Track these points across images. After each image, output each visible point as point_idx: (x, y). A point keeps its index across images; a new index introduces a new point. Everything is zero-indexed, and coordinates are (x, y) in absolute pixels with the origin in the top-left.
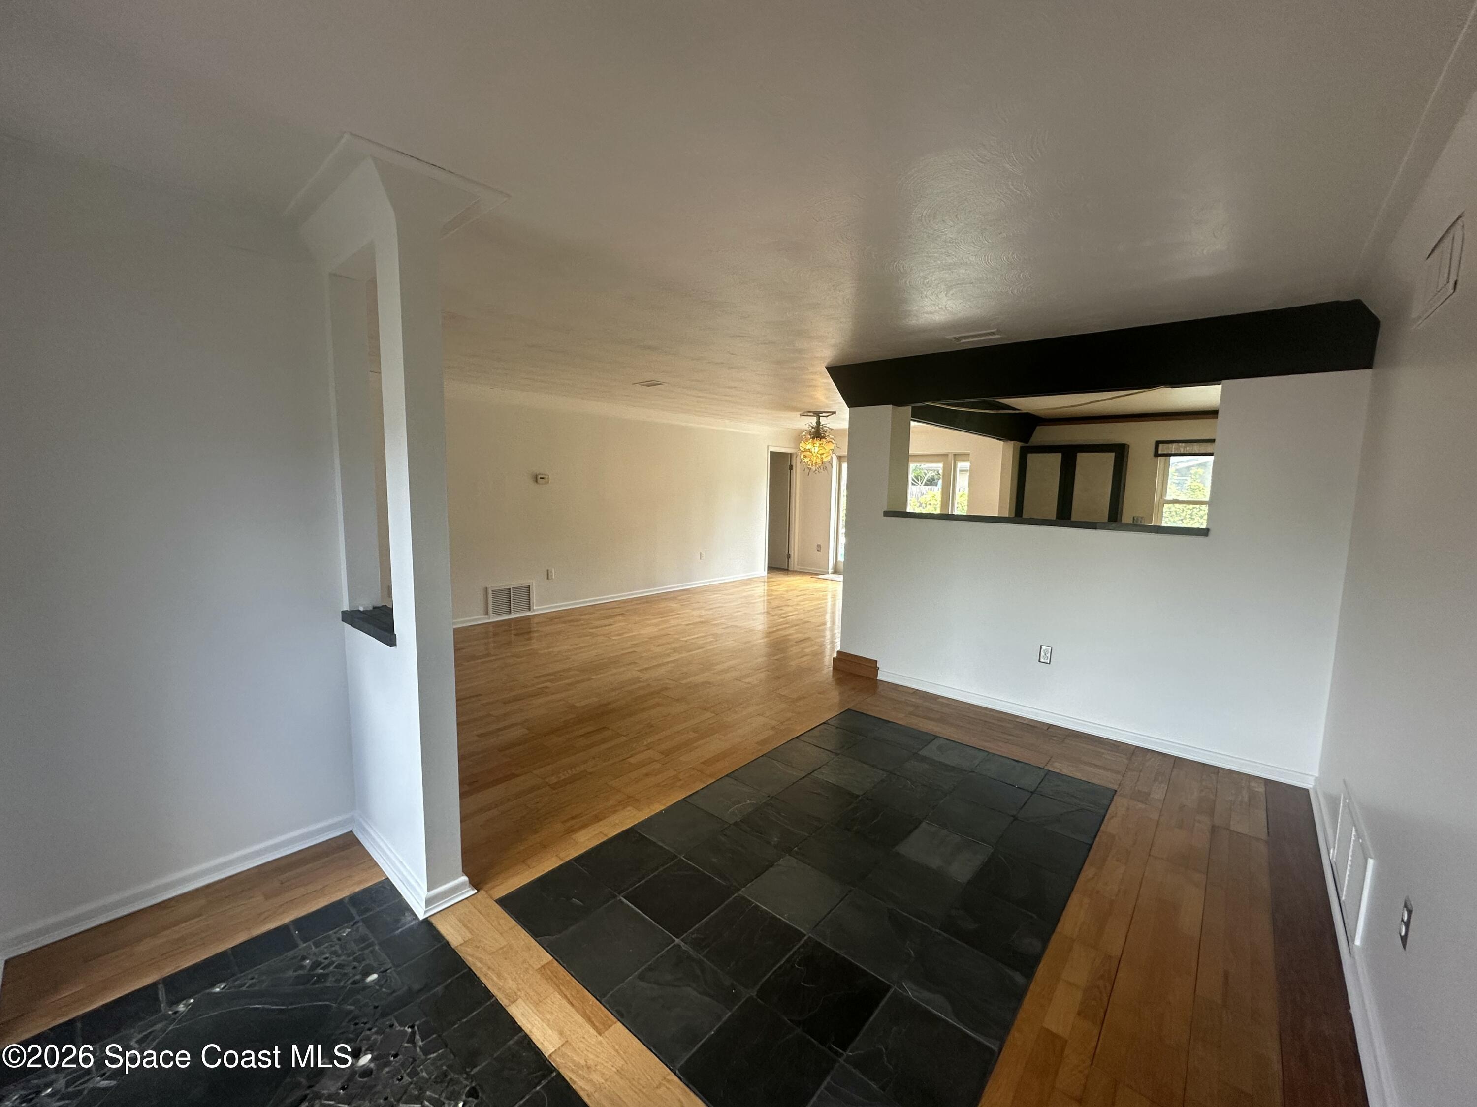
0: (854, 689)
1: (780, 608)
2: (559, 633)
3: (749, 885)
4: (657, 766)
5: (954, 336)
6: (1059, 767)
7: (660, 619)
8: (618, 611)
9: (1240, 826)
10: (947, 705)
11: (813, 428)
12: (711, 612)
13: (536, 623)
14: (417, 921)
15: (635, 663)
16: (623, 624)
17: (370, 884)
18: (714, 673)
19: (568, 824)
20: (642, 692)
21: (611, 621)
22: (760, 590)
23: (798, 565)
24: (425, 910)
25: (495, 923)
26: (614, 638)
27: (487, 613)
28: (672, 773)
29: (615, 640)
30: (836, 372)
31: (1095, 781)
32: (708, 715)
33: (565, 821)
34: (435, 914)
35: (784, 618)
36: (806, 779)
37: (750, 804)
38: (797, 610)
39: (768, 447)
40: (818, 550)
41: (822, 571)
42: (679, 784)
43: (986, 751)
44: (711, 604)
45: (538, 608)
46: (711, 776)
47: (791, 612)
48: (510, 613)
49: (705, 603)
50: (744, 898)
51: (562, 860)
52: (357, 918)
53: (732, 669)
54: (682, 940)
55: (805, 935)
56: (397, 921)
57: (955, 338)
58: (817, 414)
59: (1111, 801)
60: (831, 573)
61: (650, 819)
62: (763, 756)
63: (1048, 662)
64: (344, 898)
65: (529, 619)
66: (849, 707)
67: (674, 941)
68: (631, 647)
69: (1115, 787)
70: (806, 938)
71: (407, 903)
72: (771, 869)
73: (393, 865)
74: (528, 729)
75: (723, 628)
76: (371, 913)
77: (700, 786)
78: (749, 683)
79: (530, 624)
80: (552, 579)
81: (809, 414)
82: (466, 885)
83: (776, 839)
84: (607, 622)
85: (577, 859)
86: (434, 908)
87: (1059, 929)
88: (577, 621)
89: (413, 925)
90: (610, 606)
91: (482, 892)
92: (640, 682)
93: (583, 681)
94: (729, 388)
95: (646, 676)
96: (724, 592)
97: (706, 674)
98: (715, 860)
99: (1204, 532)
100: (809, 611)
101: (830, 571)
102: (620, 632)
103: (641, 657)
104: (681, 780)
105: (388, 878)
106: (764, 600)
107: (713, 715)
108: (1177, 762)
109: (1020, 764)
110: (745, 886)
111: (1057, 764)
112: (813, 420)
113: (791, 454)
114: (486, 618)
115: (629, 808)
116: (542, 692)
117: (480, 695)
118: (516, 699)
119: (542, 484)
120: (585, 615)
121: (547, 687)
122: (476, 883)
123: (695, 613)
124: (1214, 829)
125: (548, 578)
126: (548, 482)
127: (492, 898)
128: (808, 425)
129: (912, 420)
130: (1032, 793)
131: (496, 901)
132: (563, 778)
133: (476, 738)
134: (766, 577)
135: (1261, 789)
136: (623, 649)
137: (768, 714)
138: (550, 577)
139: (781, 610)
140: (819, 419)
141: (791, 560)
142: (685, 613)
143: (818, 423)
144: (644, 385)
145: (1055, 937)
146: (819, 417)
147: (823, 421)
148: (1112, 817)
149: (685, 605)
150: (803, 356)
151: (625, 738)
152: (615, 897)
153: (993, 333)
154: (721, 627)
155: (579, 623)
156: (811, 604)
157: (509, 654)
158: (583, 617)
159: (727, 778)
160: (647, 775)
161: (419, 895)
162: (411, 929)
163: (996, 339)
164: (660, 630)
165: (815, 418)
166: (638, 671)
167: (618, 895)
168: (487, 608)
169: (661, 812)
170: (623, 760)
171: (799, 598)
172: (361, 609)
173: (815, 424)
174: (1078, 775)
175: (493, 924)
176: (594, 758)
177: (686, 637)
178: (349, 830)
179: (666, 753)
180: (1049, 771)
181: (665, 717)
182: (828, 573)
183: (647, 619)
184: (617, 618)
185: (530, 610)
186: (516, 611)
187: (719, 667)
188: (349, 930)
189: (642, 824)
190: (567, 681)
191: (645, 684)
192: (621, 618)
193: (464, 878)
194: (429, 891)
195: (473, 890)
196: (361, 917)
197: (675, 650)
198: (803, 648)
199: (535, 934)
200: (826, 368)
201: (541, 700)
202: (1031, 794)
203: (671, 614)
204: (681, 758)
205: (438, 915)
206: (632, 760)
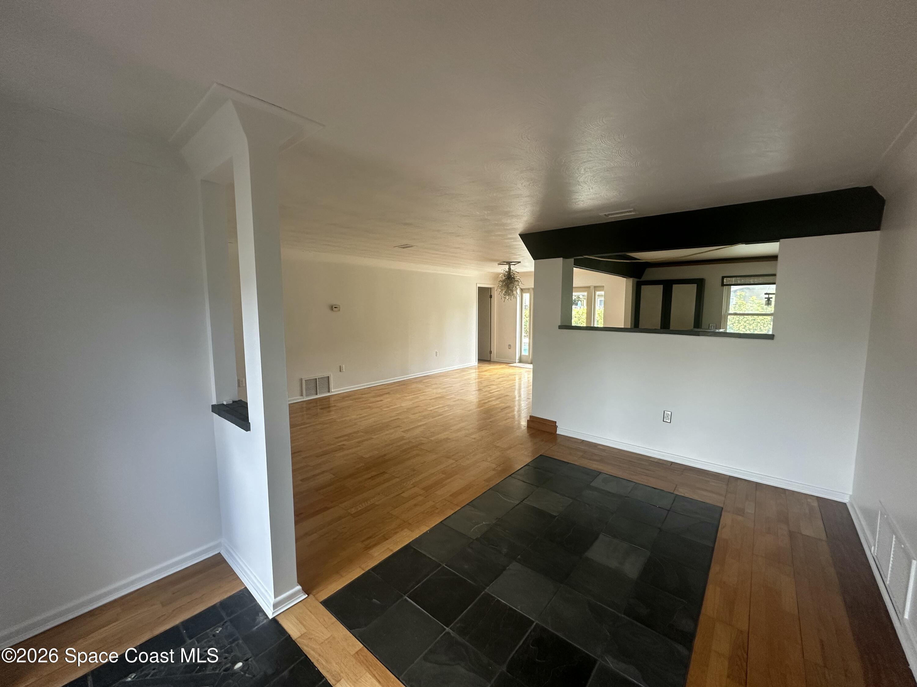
0: (542, 440)
1: (489, 387)
2: (349, 407)
3: (491, 584)
4: (420, 498)
5: (605, 214)
6: (682, 492)
7: (413, 396)
8: (387, 391)
9: (807, 531)
10: (604, 450)
11: (506, 272)
12: (444, 390)
13: (334, 401)
14: (267, 620)
15: (399, 426)
16: (389, 400)
17: (234, 592)
18: (451, 432)
19: (366, 543)
20: (405, 447)
21: (382, 398)
22: (473, 375)
23: (496, 358)
24: (273, 611)
25: (322, 620)
26: (385, 409)
27: (302, 395)
28: (431, 503)
29: (386, 411)
30: (526, 237)
31: (708, 501)
32: (451, 461)
33: (364, 541)
34: (280, 614)
35: (491, 393)
36: (520, 505)
37: (486, 524)
38: (499, 387)
39: (477, 284)
40: (509, 348)
41: (512, 362)
42: (437, 511)
43: (634, 482)
44: (444, 385)
45: (334, 391)
46: (457, 505)
47: (495, 389)
48: (317, 394)
49: (440, 384)
50: (488, 594)
51: (363, 570)
52: (226, 619)
53: (463, 429)
54: (451, 629)
55: (533, 622)
56: (254, 620)
57: (605, 215)
58: (509, 263)
59: (721, 515)
60: (518, 363)
61: (420, 537)
62: (489, 489)
63: (669, 421)
64: (217, 604)
65: (329, 398)
66: (540, 454)
67: (445, 629)
68: (397, 416)
69: (721, 505)
70: (534, 624)
71: (260, 606)
72: (505, 572)
73: (250, 579)
74: (334, 475)
75: (454, 401)
76: (236, 615)
77: (450, 513)
78: (474, 439)
79: (329, 401)
80: (343, 372)
81: (504, 263)
82: (300, 592)
83: (505, 550)
84: (378, 399)
85: (374, 569)
86: (280, 609)
87: (703, 610)
88: (360, 398)
89: (265, 623)
90: (379, 388)
91: (311, 596)
92: (405, 439)
93: (367, 440)
94: (455, 248)
95: (407, 435)
96: (452, 377)
97: (447, 433)
98: (466, 567)
99: (770, 337)
100: (507, 388)
101: (517, 361)
102: (388, 405)
103: (404, 422)
104: (437, 508)
105: (246, 588)
106: (476, 382)
107: (454, 461)
108: (758, 485)
109: (657, 491)
110: (488, 585)
111: (681, 490)
112: (507, 267)
113: (491, 288)
114: (301, 399)
115: (406, 530)
116: (341, 449)
117: (301, 451)
118: (325, 453)
119: (335, 311)
120: (365, 394)
121: (344, 445)
122: (307, 590)
123: (435, 391)
124: (792, 535)
125: (340, 371)
126: (340, 310)
127: (317, 600)
128: (503, 271)
129: (574, 267)
130: (669, 511)
131: (321, 603)
132: (360, 509)
133: (300, 482)
134: (477, 366)
135: (815, 504)
136: (391, 417)
137: (489, 459)
138: (342, 371)
139: (489, 388)
140: (510, 266)
141: (492, 355)
142: (428, 391)
143: (510, 269)
144: (401, 248)
145: (702, 618)
146: (510, 265)
147: (513, 267)
148: (724, 527)
149: (428, 386)
150: (505, 227)
151: (398, 480)
152: (402, 596)
153: (630, 211)
154: (452, 400)
155: (361, 400)
156: (508, 384)
157: (318, 423)
158: (364, 396)
159: (467, 506)
160: (415, 505)
161: (268, 600)
162: (264, 627)
163: (631, 214)
164: (413, 403)
165: (508, 265)
166: (402, 432)
167: (404, 595)
168: (302, 391)
169: (427, 532)
170: (398, 495)
171: (500, 380)
172: (225, 403)
173: (507, 270)
174: (696, 497)
175: (320, 621)
176: (379, 494)
177: (430, 407)
178: (217, 552)
179: (426, 489)
180: (677, 495)
181: (422, 463)
182: (516, 363)
183: (405, 396)
184: (385, 396)
185: (329, 392)
186: (321, 393)
187: (455, 428)
188: (221, 629)
189: (416, 541)
190: (357, 440)
191: (407, 441)
192: (387, 396)
193: (299, 587)
194: (275, 597)
195: (305, 595)
196: (229, 618)
197: (425, 417)
198: (506, 413)
199: (350, 628)
200: (519, 235)
201: (341, 454)
202: (667, 511)
203: (419, 392)
204: (437, 492)
205: (282, 614)
206: (404, 495)
